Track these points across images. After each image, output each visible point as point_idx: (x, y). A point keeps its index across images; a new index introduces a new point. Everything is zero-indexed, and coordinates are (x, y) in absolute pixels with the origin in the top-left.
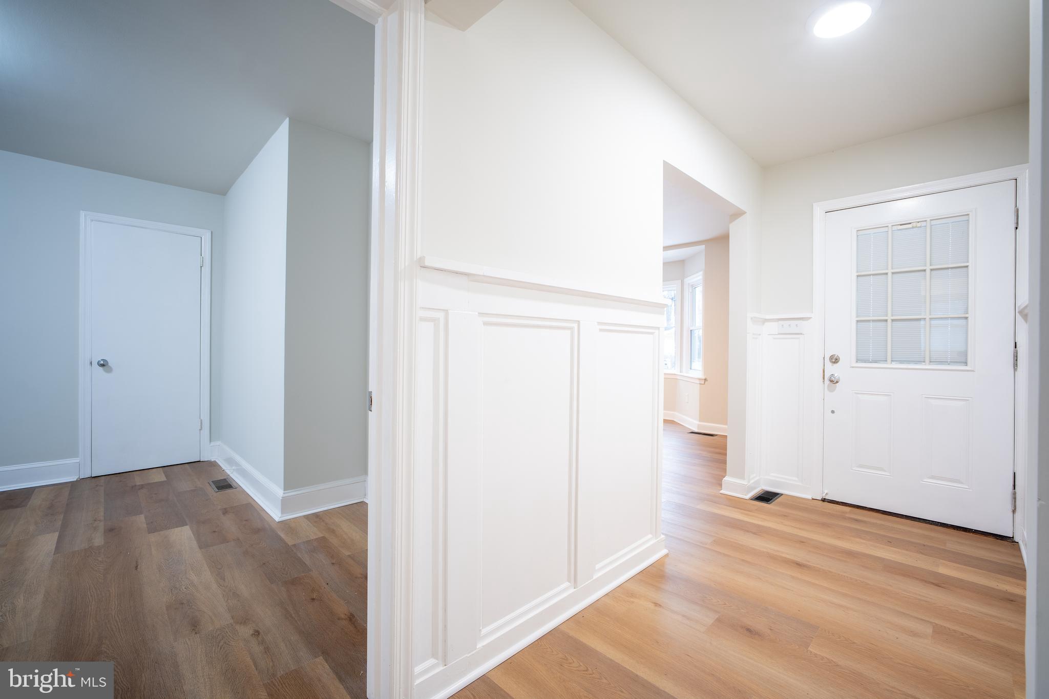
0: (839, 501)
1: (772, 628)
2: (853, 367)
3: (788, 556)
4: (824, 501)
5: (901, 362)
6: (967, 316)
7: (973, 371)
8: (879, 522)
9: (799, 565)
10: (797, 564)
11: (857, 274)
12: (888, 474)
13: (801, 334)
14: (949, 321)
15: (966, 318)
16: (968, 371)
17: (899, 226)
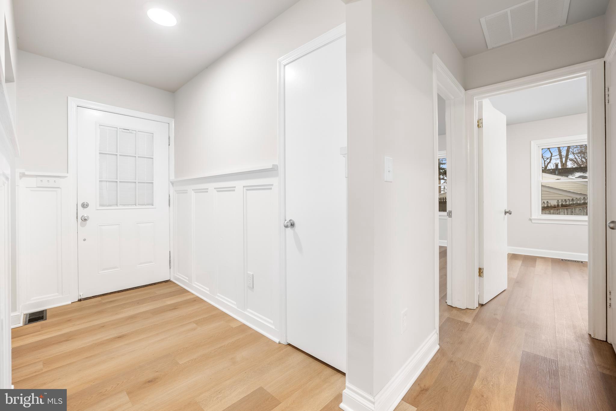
0: (90, 296)
1: (156, 371)
2: (98, 210)
3: (108, 338)
4: (80, 301)
5: (124, 205)
6: (153, 182)
7: (155, 208)
8: (122, 297)
9: (120, 337)
10: (118, 337)
11: (100, 152)
12: (120, 269)
13: (59, 188)
14: (146, 184)
15: (152, 183)
16: (153, 208)
17: (123, 130)
